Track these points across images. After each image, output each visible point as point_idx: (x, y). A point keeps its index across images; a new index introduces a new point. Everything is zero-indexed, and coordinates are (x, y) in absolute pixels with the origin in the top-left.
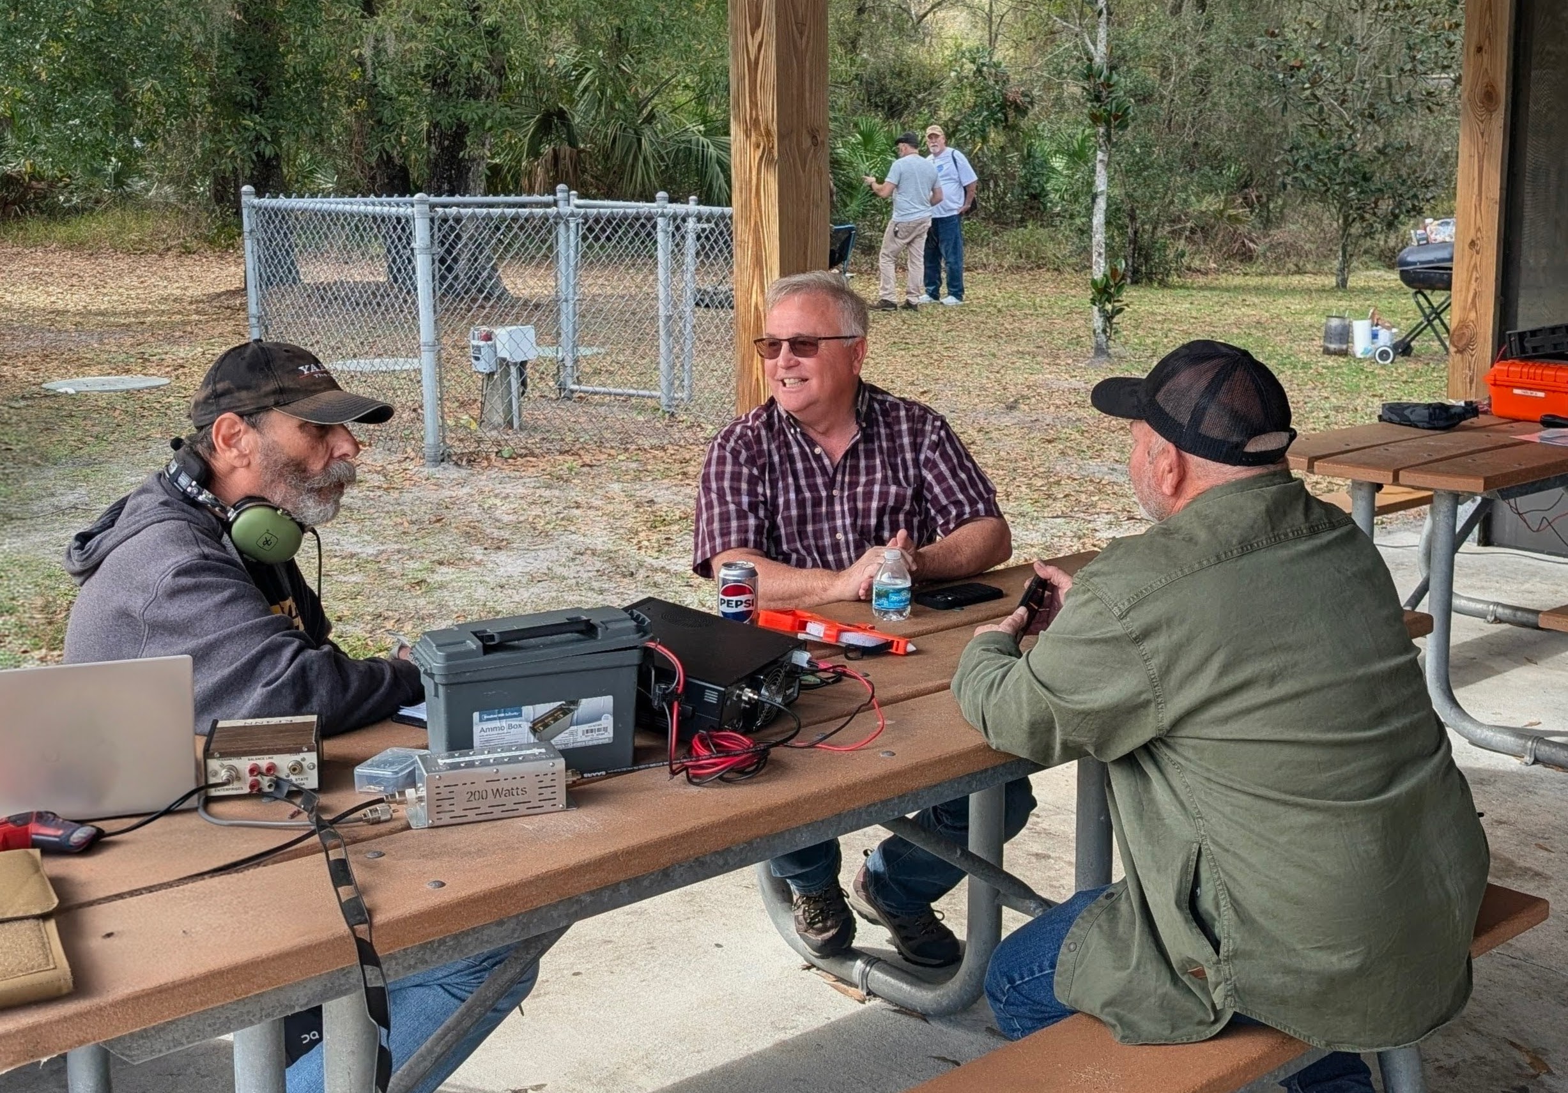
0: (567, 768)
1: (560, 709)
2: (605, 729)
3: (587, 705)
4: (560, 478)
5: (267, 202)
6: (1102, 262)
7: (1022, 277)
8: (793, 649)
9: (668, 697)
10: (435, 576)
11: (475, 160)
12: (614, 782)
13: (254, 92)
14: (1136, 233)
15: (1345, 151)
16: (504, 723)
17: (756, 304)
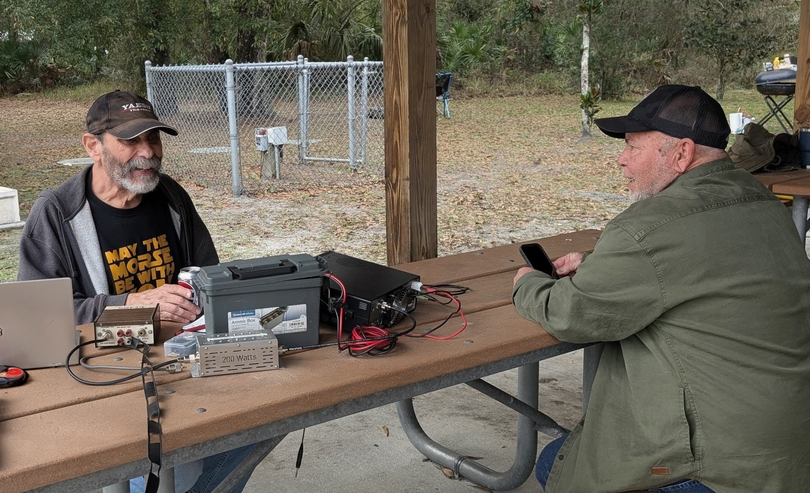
0: (279, 346)
1: (276, 311)
2: (303, 324)
3: (292, 309)
4: (299, 202)
5: (157, 68)
6: (587, 85)
7: (542, 98)
8: (412, 280)
9: (337, 305)
10: (236, 250)
11: (260, 48)
12: (308, 353)
13: (154, 19)
14: (604, 73)
15: (722, 24)
16: (245, 319)
17: (396, 101)
